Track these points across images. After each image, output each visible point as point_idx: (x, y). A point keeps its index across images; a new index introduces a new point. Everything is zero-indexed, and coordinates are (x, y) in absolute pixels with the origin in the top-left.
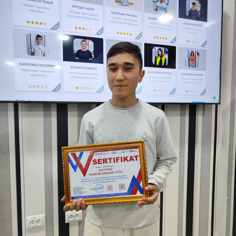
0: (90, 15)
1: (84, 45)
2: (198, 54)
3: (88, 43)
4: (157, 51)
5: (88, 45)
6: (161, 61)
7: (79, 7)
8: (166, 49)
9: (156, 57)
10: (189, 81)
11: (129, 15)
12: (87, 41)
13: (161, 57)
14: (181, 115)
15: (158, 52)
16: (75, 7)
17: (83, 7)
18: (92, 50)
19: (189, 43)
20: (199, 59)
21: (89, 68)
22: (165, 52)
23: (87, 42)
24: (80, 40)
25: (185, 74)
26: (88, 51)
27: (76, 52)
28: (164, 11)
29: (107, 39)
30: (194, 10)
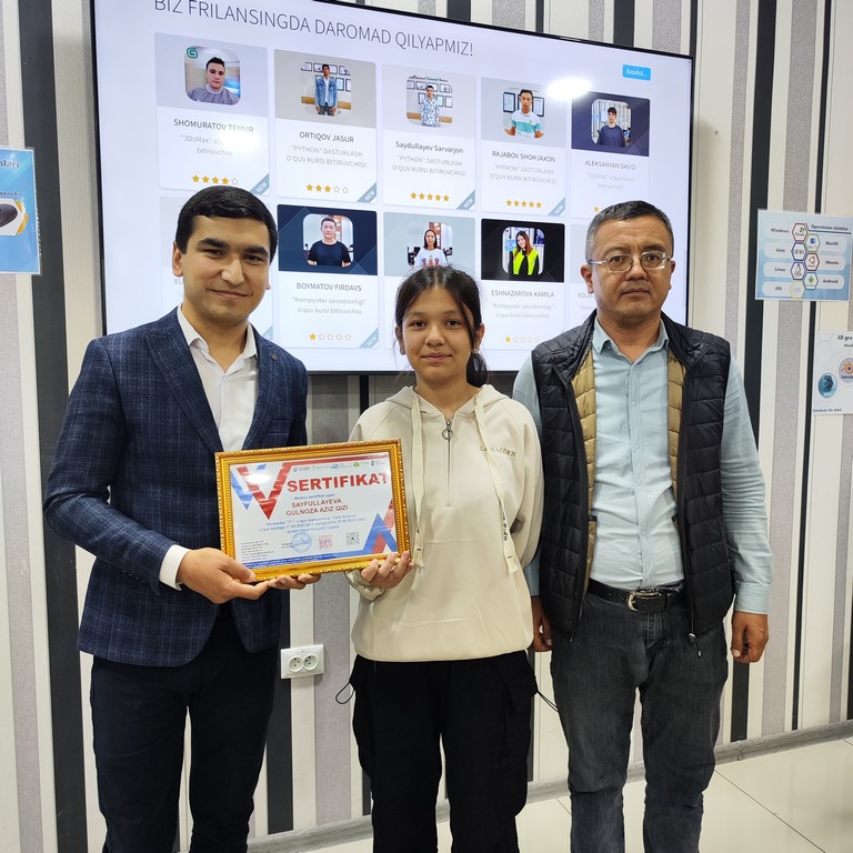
0: (345, 153)
1: (329, 229)
6: (525, 264)
7: (316, 136)
8: (540, 233)
9: (511, 253)
11: (441, 149)
12: (336, 219)
13: (524, 253)
15: (517, 241)
16: (307, 135)
17: (326, 136)
18: (348, 241)
21: (342, 287)
22: (537, 240)
23: (336, 221)
24: (320, 217)
28: (533, 134)
29: (385, 213)
30: (613, 126)
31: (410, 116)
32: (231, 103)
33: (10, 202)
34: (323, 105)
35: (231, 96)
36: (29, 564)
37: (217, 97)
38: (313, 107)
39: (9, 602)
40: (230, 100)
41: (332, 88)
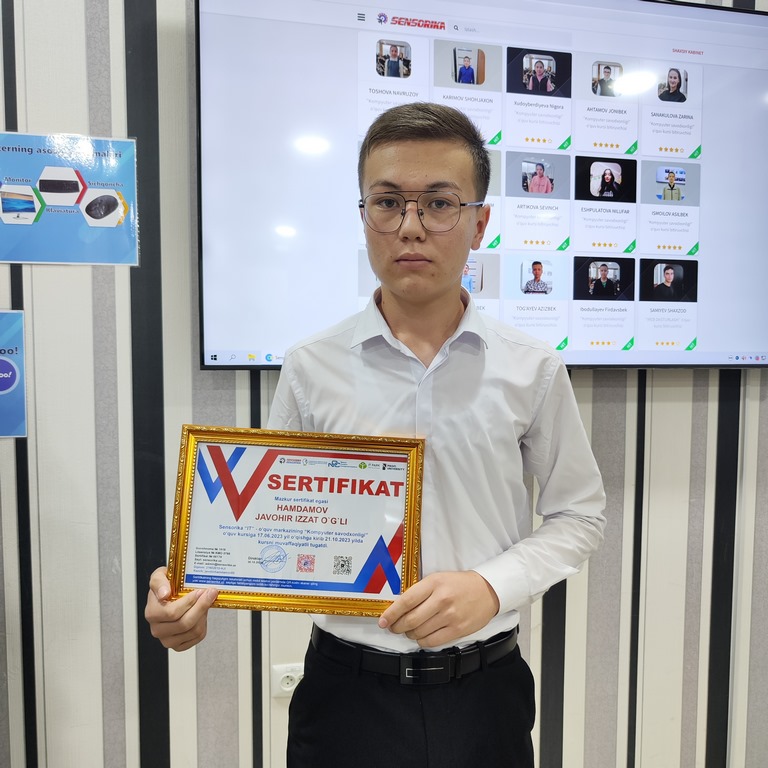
14: (695, 399)
33: (111, 193)
36: (120, 562)
39: (100, 602)
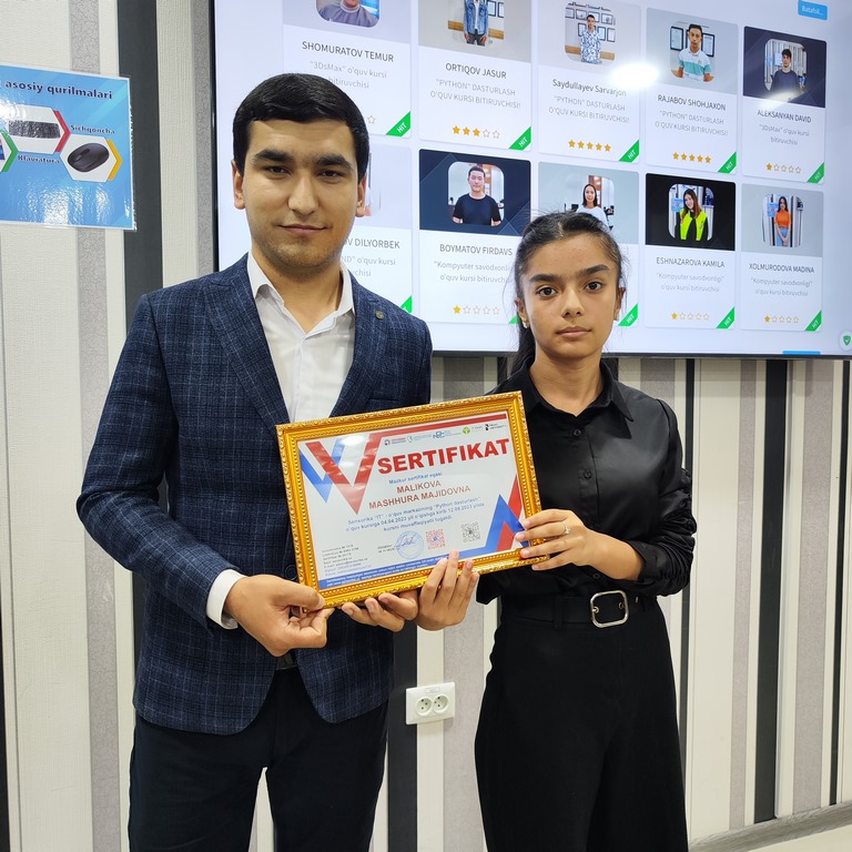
0: (496, 90)
1: (477, 181)
2: (799, 205)
3: (487, 176)
4: (681, 197)
5: (489, 181)
6: (693, 227)
7: (464, 69)
8: (708, 191)
9: (678, 214)
10: (774, 287)
11: (602, 91)
12: (485, 168)
13: (692, 215)
14: (743, 394)
15: (685, 200)
16: (454, 67)
17: (476, 69)
18: (498, 195)
19: (772, 174)
20: (801, 221)
21: (491, 251)
22: (706, 201)
23: (485, 170)
24: (467, 166)
25: (763, 267)
26: (489, 199)
27: (455, 203)
28: (702, 77)
29: (540, 163)
30: (787, 71)
31: (569, 50)
32: (369, 25)
33: (100, 141)
34: (473, 32)
35: (369, 18)
36: (113, 587)
37: (352, 17)
38: (461, 35)
40: (367, 22)
41: (483, 13)
